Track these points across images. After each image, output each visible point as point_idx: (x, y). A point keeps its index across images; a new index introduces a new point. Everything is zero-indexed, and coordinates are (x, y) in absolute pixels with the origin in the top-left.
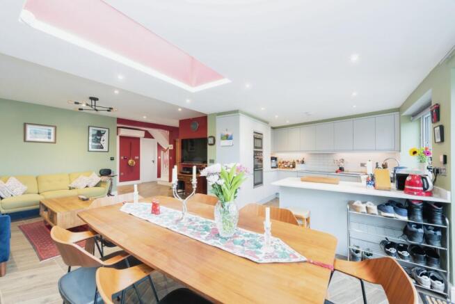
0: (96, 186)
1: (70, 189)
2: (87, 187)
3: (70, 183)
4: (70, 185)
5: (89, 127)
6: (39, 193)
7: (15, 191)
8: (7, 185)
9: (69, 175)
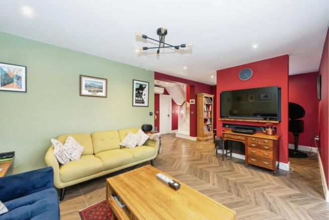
0: (145, 144)
1: (122, 147)
2: (137, 146)
3: (121, 142)
4: (121, 144)
5: (133, 80)
6: (94, 154)
7: (73, 155)
8: (65, 147)
9: (118, 131)
